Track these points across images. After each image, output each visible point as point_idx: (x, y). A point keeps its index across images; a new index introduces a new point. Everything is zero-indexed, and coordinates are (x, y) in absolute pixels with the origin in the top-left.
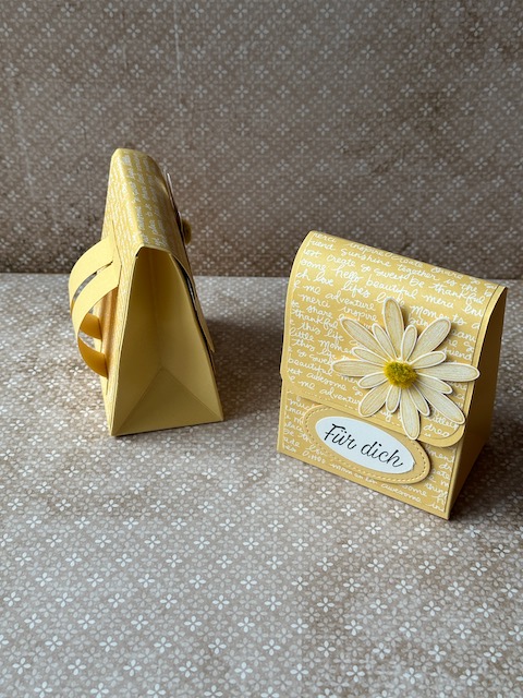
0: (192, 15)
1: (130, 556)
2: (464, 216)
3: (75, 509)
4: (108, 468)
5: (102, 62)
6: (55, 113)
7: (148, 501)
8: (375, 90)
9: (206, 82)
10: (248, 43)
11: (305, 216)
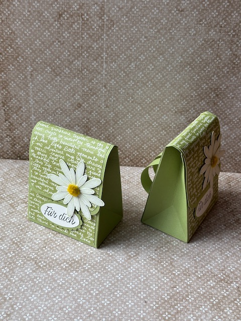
0: (112, 49)
1: (73, 289)
2: (227, 144)
3: (48, 266)
4: (63, 248)
5: (70, 67)
6: (47, 89)
7: (82, 264)
8: (190, 86)
9: (116, 78)
10: (136, 62)
11: (156, 140)
